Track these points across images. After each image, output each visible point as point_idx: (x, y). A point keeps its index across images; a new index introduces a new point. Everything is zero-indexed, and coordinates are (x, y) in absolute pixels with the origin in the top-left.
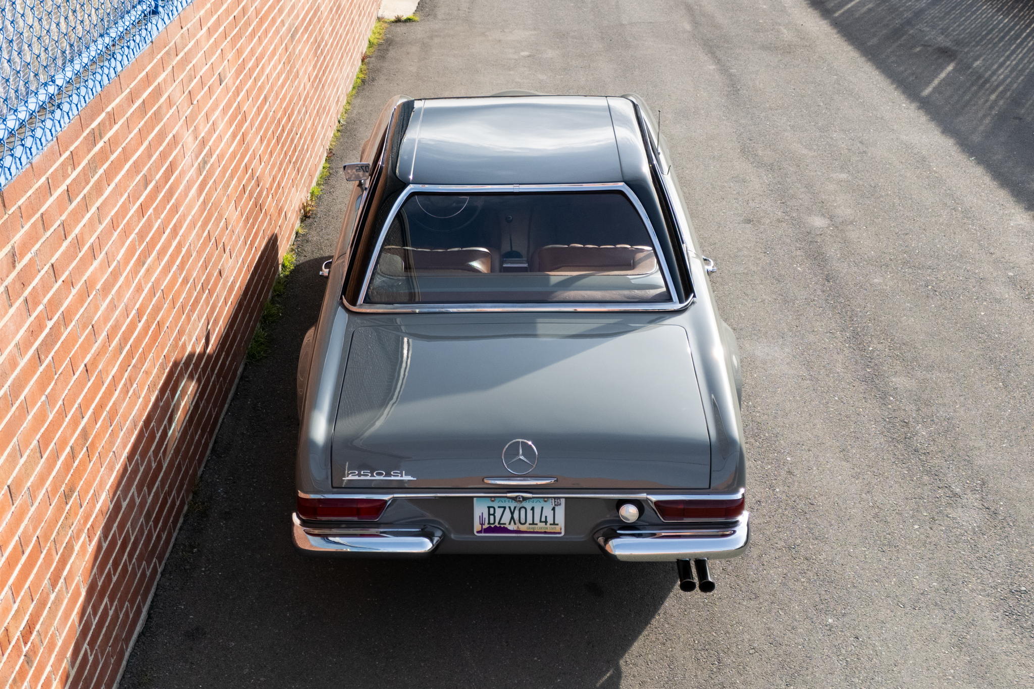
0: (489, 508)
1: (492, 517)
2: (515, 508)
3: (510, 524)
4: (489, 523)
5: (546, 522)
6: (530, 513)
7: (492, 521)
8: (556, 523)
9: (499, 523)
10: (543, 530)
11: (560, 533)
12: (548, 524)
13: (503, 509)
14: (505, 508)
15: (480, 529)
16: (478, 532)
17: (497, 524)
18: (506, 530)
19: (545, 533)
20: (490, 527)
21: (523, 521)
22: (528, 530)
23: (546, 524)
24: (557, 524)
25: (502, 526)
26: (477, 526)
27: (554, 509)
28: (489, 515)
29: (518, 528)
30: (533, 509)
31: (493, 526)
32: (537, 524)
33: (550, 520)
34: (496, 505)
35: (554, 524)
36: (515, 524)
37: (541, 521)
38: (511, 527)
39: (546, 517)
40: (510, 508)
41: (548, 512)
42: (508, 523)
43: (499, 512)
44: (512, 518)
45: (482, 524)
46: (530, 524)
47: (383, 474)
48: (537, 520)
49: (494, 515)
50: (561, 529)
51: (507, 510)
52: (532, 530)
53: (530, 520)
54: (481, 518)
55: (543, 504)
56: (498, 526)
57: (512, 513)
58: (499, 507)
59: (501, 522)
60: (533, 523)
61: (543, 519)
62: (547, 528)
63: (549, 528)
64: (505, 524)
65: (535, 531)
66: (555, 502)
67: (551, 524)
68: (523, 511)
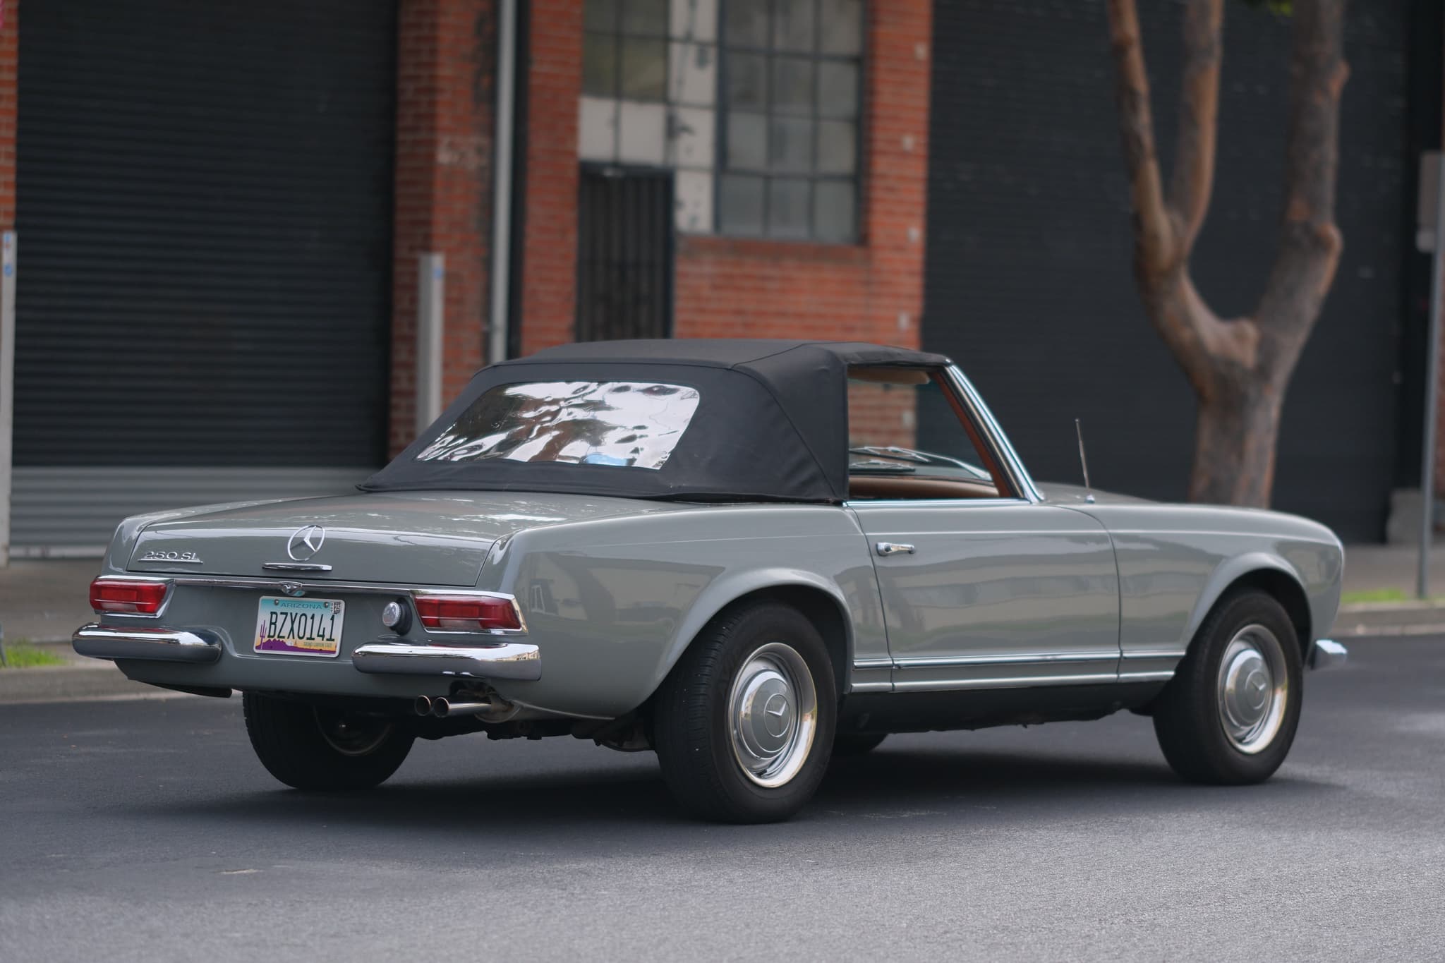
0: (272, 613)
1: (273, 626)
2: (296, 614)
3: (288, 638)
4: (269, 636)
5: (323, 636)
6: (309, 621)
7: (272, 634)
8: (333, 638)
9: (279, 637)
10: (319, 648)
11: (334, 652)
12: (325, 639)
13: (284, 616)
14: (286, 614)
15: (259, 644)
16: (258, 648)
17: (276, 637)
18: (283, 646)
19: (321, 651)
20: (269, 640)
21: (301, 635)
22: (305, 647)
23: (323, 640)
24: (333, 640)
25: (281, 640)
26: (257, 641)
27: (332, 619)
28: (271, 623)
29: (296, 643)
30: (313, 617)
31: (272, 639)
32: (313, 639)
33: (327, 636)
34: (278, 610)
35: (331, 639)
36: (294, 638)
37: (318, 636)
38: (289, 642)
39: (324, 629)
40: (291, 614)
41: (327, 623)
42: (286, 638)
43: (281, 618)
44: (292, 629)
45: (262, 637)
46: (308, 639)
47: (175, 555)
48: (315, 635)
49: (275, 624)
50: (336, 647)
51: (289, 615)
52: (308, 648)
53: (308, 635)
54: (263, 627)
55: (323, 611)
56: (277, 639)
57: (293, 622)
58: (282, 613)
59: (281, 635)
60: (311, 638)
61: (321, 633)
62: (323, 645)
63: (325, 645)
64: (283, 637)
65: (312, 648)
66: (335, 607)
67: (327, 640)
68: (303, 617)
